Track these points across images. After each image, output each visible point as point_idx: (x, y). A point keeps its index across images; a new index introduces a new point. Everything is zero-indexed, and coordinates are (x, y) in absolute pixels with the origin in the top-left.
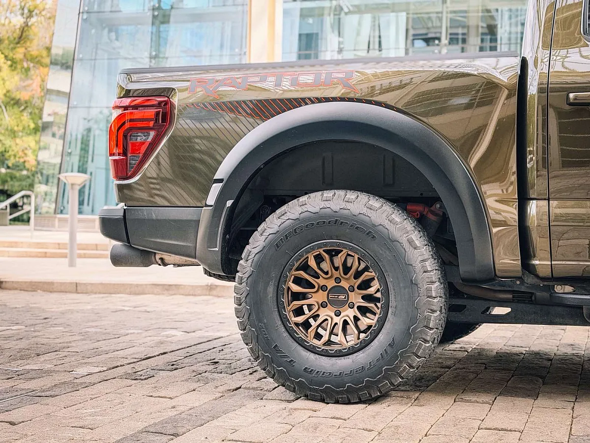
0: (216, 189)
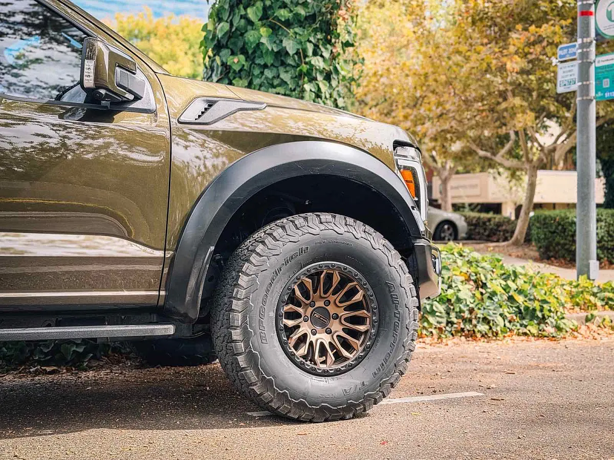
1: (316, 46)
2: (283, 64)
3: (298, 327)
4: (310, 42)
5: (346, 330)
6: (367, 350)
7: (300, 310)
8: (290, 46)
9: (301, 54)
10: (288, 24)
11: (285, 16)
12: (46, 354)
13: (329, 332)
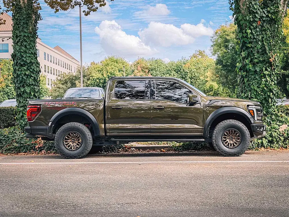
0: (50, 123)
1: (266, 68)
2: (257, 74)
3: (226, 140)
4: (264, 67)
5: (236, 141)
6: (239, 144)
7: (227, 137)
8: (258, 69)
9: (261, 70)
10: (257, 63)
11: (256, 61)
12: (193, 148)
13: (233, 141)
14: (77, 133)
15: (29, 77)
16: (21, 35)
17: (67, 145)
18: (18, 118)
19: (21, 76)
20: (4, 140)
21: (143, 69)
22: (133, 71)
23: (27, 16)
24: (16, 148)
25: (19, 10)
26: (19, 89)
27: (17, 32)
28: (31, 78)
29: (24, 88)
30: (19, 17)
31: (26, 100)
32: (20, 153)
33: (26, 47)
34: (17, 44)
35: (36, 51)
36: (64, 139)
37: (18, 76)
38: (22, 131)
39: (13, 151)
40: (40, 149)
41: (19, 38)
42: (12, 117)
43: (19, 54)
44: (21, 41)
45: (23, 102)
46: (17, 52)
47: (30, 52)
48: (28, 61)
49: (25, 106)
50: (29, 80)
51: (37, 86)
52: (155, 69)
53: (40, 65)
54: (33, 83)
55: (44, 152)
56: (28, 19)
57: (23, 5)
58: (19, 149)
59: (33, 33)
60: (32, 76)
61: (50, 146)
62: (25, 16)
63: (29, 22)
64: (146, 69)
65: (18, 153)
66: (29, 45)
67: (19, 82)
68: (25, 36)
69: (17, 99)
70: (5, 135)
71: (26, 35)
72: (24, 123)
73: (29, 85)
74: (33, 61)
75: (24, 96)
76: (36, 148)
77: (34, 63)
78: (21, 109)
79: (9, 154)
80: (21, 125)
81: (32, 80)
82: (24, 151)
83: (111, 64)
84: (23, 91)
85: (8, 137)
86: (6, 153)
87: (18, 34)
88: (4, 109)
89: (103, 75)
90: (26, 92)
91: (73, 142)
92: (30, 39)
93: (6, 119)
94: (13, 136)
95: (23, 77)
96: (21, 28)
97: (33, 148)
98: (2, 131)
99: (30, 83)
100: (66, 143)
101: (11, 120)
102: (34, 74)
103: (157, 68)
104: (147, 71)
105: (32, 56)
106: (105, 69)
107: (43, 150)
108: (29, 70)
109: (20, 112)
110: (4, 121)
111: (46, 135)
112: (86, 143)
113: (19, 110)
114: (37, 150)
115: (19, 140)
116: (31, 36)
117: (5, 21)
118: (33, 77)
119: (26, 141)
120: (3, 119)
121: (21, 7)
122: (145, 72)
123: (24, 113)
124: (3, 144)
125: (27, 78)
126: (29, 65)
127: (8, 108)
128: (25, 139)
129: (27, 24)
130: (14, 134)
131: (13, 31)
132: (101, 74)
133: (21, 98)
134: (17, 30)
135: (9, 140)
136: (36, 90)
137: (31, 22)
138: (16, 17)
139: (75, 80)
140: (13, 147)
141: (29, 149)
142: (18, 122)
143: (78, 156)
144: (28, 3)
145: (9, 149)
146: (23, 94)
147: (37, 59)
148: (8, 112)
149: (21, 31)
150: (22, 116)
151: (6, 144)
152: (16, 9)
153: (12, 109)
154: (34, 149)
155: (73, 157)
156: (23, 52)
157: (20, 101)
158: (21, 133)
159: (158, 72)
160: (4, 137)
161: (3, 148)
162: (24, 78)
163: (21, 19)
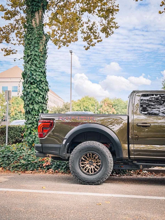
14: (96, 154)
15: (38, 95)
16: (32, 55)
17: (83, 167)
18: (26, 135)
19: (30, 94)
20: (12, 156)
21: (109, 105)
22: (101, 106)
23: (39, 37)
24: (23, 165)
25: (31, 31)
26: (28, 106)
27: (28, 51)
28: (40, 96)
29: (33, 106)
30: (30, 37)
31: (34, 117)
32: (27, 170)
33: (36, 66)
34: (28, 62)
35: (45, 70)
36: (81, 161)
37: (28, 94)
38: (30, 148)
39: (20, 168)
40: (48, 167)
41: (30, 57)
42: (20, 134)
43: (29, 72)
44: (32, 59)
45: (31, 119)
46: (28, 70)
47: (39, 71)
48: (38, 80)
49: (33, 123)
50: (38, 98)
51: (45, 104)
52: (117, 105)
53: (48, 84)
54: (42, 101)
55: (52, 171)
56: (39, 39)
57: (35, 26)
58: (26, 167)
59: (43, 53)
60: (40, 94)
61: (58, 164)
62: (36, 36)
63: (40, 42)
64: (111, 105)
65: (25, 171)
66: (39, 64)
67: (28, 99)
68: (35, 55)
69: (26, 117)
70: (13, 151)
71: (37, 54)
72: (31, 140)
73: (38, 103)
74: (42, 79)
75: (32, 113)
76: (43, 166)
77: (43, 81)
78: (30, 126)
79: (16, 172)
80: (28, 142)
81: (41, 98)
82: (32, 168)
83: (86, 101)
84: (32, 108)
85: (16, 153)
86: (13, 171)
87: (30, 54)
88: (13, 127)
89: (80, 108)
90: (35, 109)
91: (91, 165)
92: (40, 58)
93: (14, 136)
94: (21, 153)
95: (32, 94)
96: (32, 47)
97: (41, 166)
98: (10, 147)
99: (39, 101)
100: (83, 166)
101: (19, 136)
102: (42, 92)
103: (118, 104)
104: (111, 106)
105: (42, 74)
106: (82, 104)
107: (51, 168)
108: (38, 88)
109: (28, 129)
110: (13, 138)
111: (59, 155)
112: (107, 166)
113: (27, 127)
114: (44, 168)
115: (26, 158)
116: (41, 56)
117: (17, 51)
118: (42, 95)
119: (34, 158)
120: (12, 135)
121: (33, 28)
122: (110, 107)
123: (32, 130)
124: (10, 160)
125: (36, 95)
126: (38, 83)
127: (16, 126)
128: (32, 157)
129: (38, 43)
130: (22, 151)
131: (25, 51)
132: (79, 107)
133: (30, 115)
134: (29, 50)
135: (16, 156)
136: (44, 108)
137: (42, 43)
138: (28, 37)
139: (61, 111)
140: (20, 164)
141: (36, 167)
142: (25, 139)
143: (97, 182)
144: (40, 24)
145: (16, 167)
146: (32, 111)
147: (46, 78)
148: (16, 130)
149: (33, 50)
150: (30, 133)
151: (13, 161)
152: (28, 30)
153: (20, 127)
154: (42, 168)
155: (91, 183)
156: (33, 71)
157: (28, 118)
158: (28, 149)
159: (119, 107)
160: (12, 153)
161: (10, 165)
162: (34, 95)
163: (33, 39)
